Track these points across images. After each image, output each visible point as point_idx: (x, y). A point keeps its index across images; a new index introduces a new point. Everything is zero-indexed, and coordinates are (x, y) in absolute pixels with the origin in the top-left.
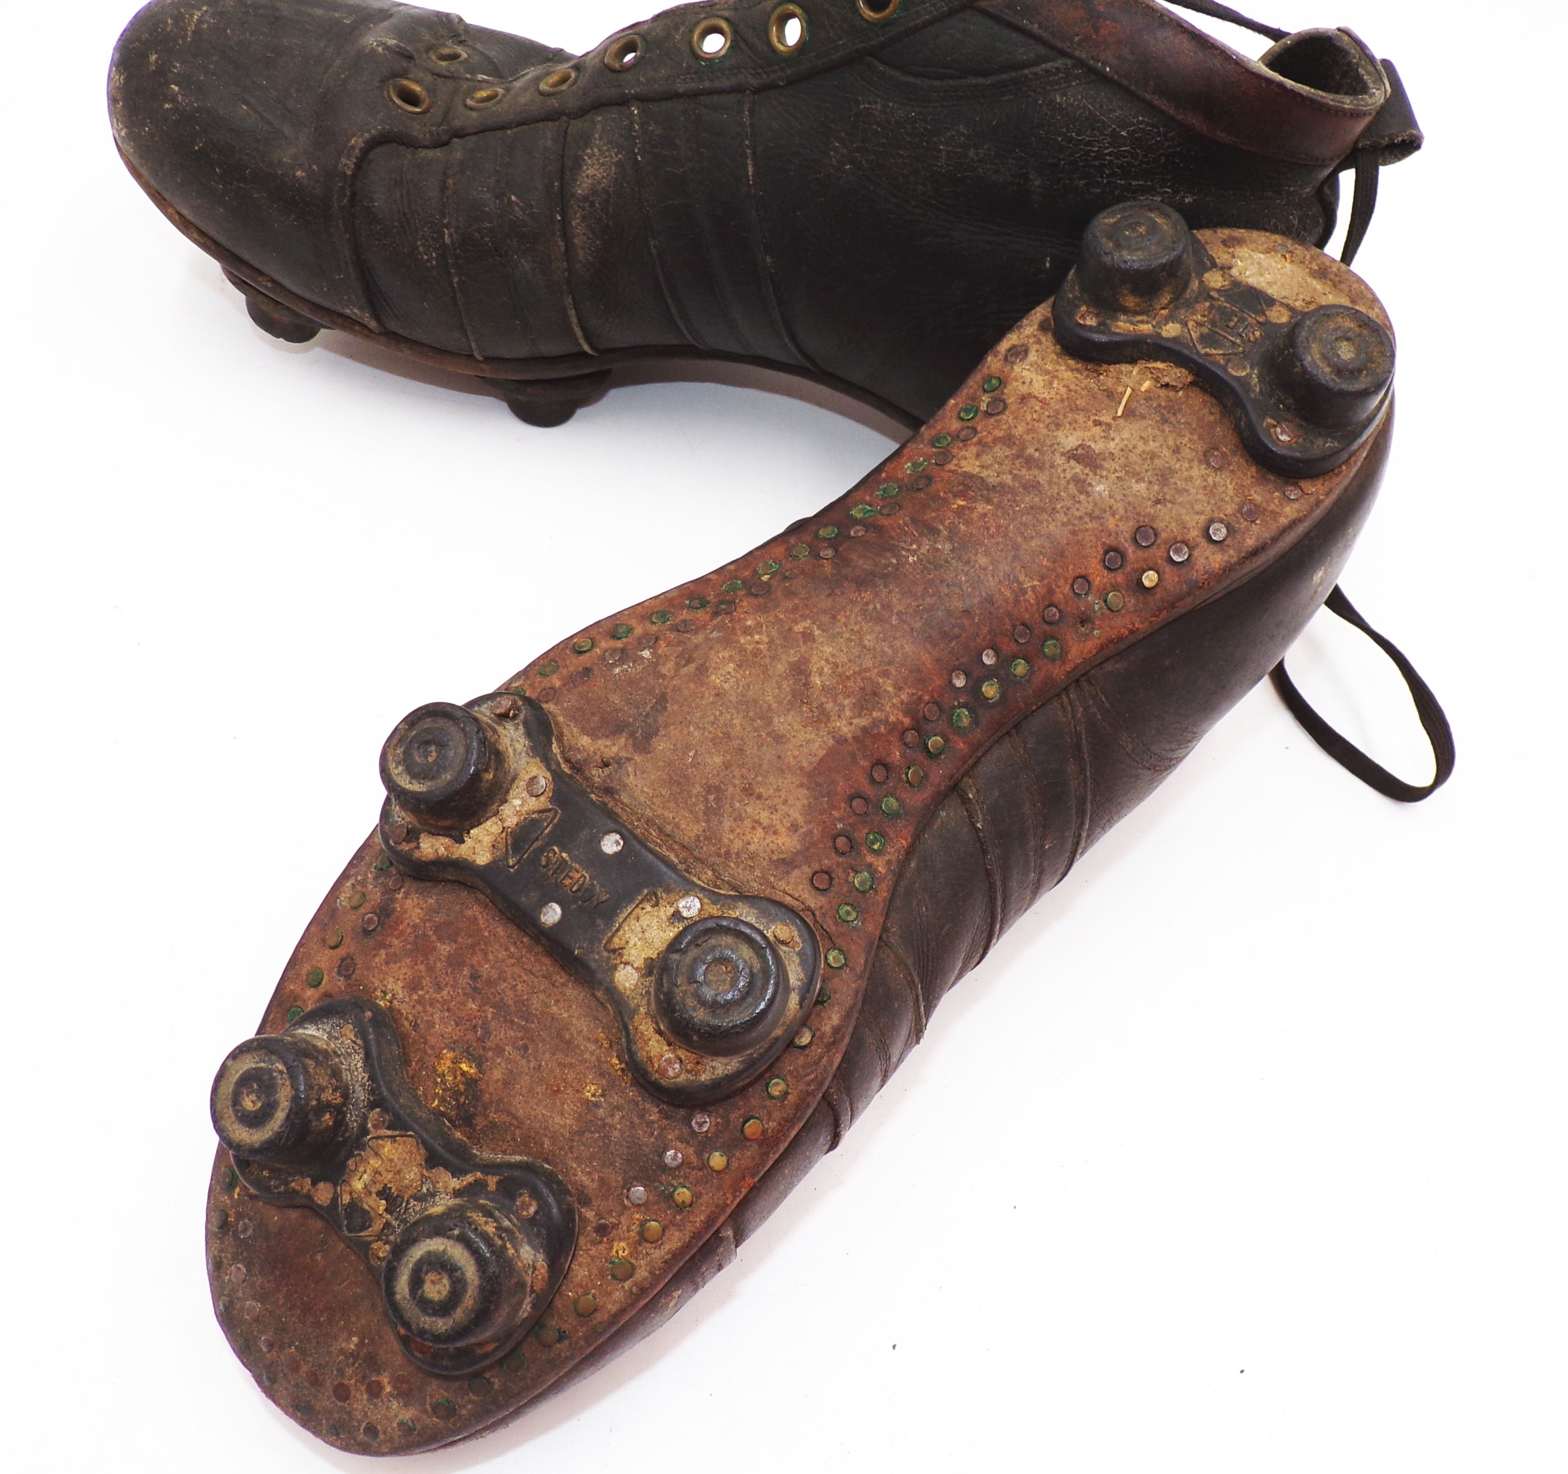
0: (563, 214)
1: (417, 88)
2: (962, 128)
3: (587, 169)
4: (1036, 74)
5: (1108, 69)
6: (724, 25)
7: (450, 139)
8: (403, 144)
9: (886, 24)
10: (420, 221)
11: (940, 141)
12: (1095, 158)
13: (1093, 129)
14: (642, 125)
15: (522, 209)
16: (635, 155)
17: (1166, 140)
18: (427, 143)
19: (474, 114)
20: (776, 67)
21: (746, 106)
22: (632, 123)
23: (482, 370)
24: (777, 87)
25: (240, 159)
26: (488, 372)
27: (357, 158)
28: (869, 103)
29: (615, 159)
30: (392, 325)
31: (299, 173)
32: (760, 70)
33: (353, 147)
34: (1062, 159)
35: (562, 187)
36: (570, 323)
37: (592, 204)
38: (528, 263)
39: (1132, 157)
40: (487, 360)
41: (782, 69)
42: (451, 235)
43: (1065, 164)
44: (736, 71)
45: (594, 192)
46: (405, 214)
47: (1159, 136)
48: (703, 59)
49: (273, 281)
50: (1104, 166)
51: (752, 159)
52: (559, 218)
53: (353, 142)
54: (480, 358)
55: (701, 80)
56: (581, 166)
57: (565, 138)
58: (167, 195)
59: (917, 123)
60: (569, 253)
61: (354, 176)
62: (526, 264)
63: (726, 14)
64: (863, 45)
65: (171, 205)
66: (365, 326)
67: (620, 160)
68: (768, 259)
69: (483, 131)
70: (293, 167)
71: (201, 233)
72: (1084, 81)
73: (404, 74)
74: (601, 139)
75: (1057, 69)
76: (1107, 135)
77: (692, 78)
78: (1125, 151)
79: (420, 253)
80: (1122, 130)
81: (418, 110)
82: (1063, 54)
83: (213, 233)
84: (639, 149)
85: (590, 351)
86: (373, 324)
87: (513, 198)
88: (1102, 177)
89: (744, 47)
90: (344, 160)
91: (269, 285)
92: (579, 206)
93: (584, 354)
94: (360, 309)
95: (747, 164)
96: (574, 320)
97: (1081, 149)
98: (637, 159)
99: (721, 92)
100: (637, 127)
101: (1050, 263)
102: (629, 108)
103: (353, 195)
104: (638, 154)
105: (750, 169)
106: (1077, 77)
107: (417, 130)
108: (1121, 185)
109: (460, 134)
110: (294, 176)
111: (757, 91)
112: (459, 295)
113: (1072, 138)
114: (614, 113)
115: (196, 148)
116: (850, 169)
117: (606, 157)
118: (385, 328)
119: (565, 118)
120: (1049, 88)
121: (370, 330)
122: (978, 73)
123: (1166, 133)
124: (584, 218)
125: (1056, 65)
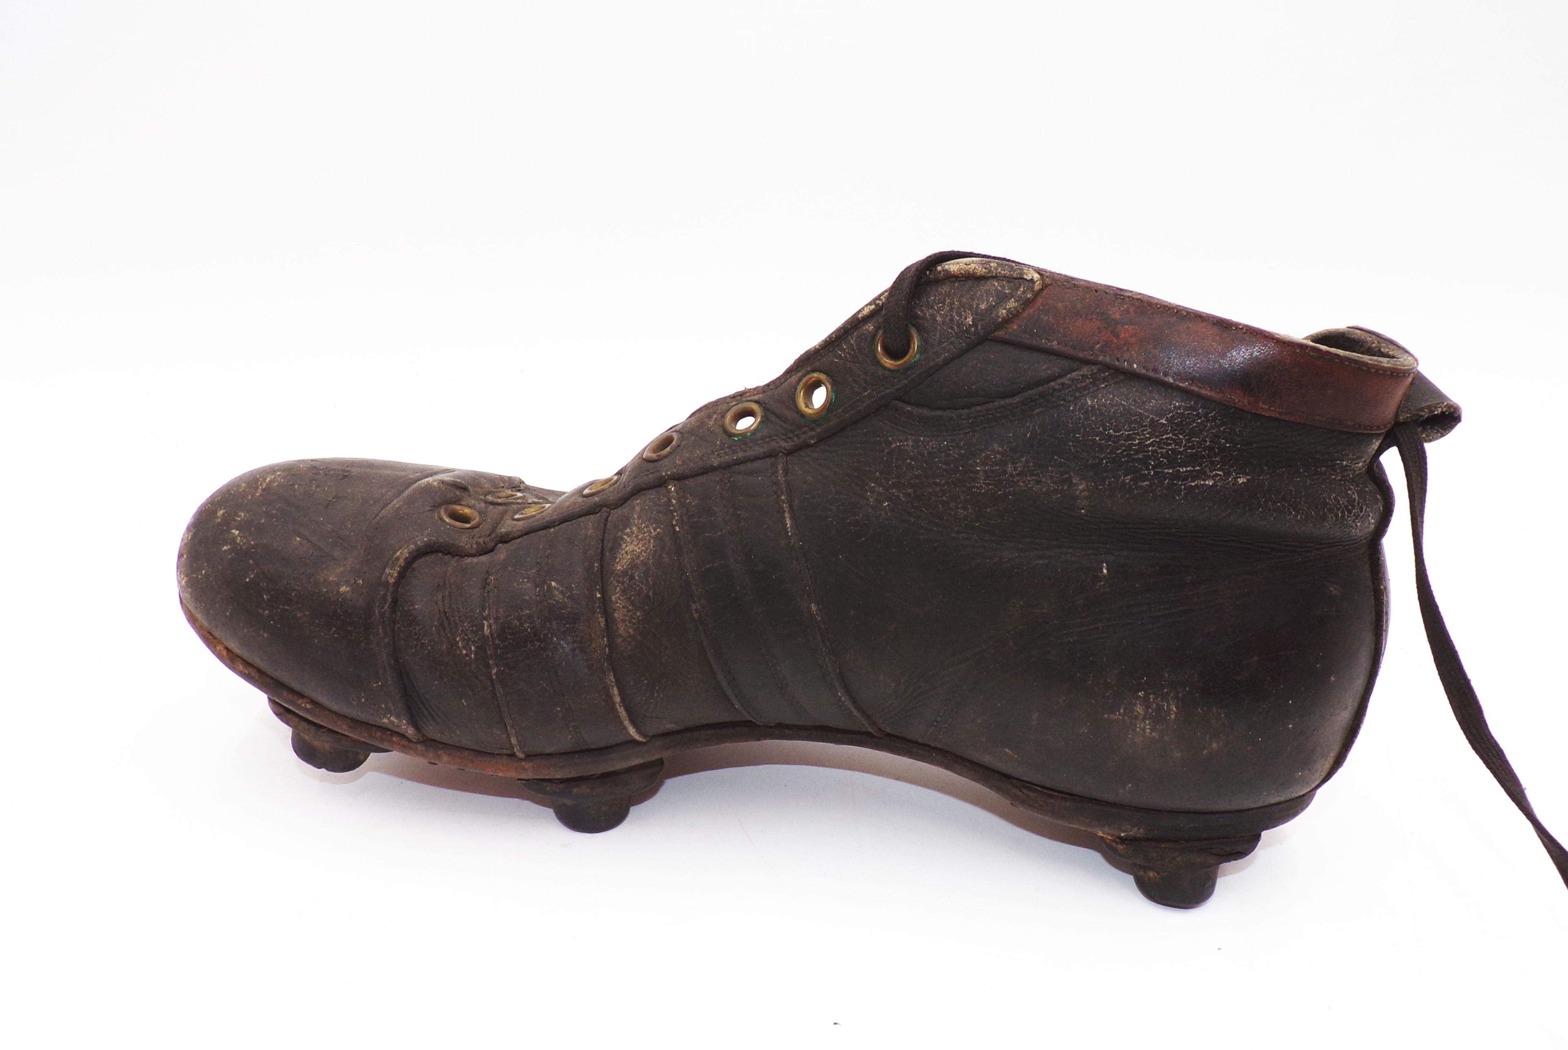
0: (603, 592)
1: (467, 511)
2: (996, 446)
3: (626, 546)
4: (1063, 384)
5: (1135, 366)
6: (755, 407)
7: (496, 545)
8: (448, 554)
9: (905, 370)
10: (460, 617)
11: (977, 463)
12: (1137, 452)
13: (1131, 423)
14: (678, 501)
15: (562, 593)
16: (673, 526)
17: (1208, 421)
18: (473, 552)
19: (520, 523)
20: (806, 429)
21: (780, 467)
22: (670, 500)
23: (524, 769)
24: (809, 446)
25: (288, 583)
26: (530, 771)
27: (400, 566)
28: (900, 441)
29: (654, 534)
30: (431, 731)
31: (343, 589)
32: (791, 435)
33: (398, 559)
34: (1104, 458)
35: (602, 566)
36: (614, 703)
37: (632, 577)
38: (568, 644)
39: (1176, 444)
40: (529, 757)
41: (812, 429)
42: (490, 626)
43: (1107, 462)
44: (768, 440)
45: (633, 566)
46: (445, 613)
47: (1200, 418)
48: (735, 435)
49: (313, 702)
50: (1149, 457)
51: (789, 513)
52: (599, 596)
53: (398, 553)
54: (521, 756)
55: (734, 452)
56: (620, 545)
57: (605, 525)
58: (217, 634)
59: (950, 450)
60: (610, 629)
61: (397, 584)
62: (565, 646)
63: (756, 398)
64: (888, 391)
65: (220, 642)
66: (402, 736)
67: (658, 533)
68: (814, 607)
69: (527, 534)
70: (338, 585)
71: (247, 663)
72: (1113, 382)
73: (457, 502)
74: (639, 518)
75: (1083, 376)
76: (1146, 426)
77: (726, 453)
78: (1166, 438)
79: (458, 647)
80: (1161, 417)
81: (468, 526)
82: (1086, 362)
83: (257, 661)
84: (676, 521)
85: (637, 737)
86: (410, 732)
87: (553, 584)
88: (1148, 469)
89: (773, 418)
90: (387, 571)
91: (308, 706)
92: (618, 582)
93: (634, 742)
94: (397, 717)
95: (785, 517)
96: (617, 699)
97: (1123, 445)
98: (675, 530)
99: (757, 458)
100: (674, 502)
101: (1107, 569)
102: (666, 487)
103: (395, 601)
104: (676, 525)
105: (788, 522)
106: (1104, 380)
107: (464, 542)
108: (1168, 473)
109: (505, 539)
110: (338, 592)
111: (789, 453)
112: (498, 686)
113: (1110, 436)
114: (652, 495)
115: (247, 580)
116: (888, 505)
117: (644, 533)
118: (424, 735)
119: (605, 509)
120: (1078, 394)
121: (409, 740)
122: (1004, 396)
123: (1206, 414)
124: (624, 591)
125: (1082, 373)
